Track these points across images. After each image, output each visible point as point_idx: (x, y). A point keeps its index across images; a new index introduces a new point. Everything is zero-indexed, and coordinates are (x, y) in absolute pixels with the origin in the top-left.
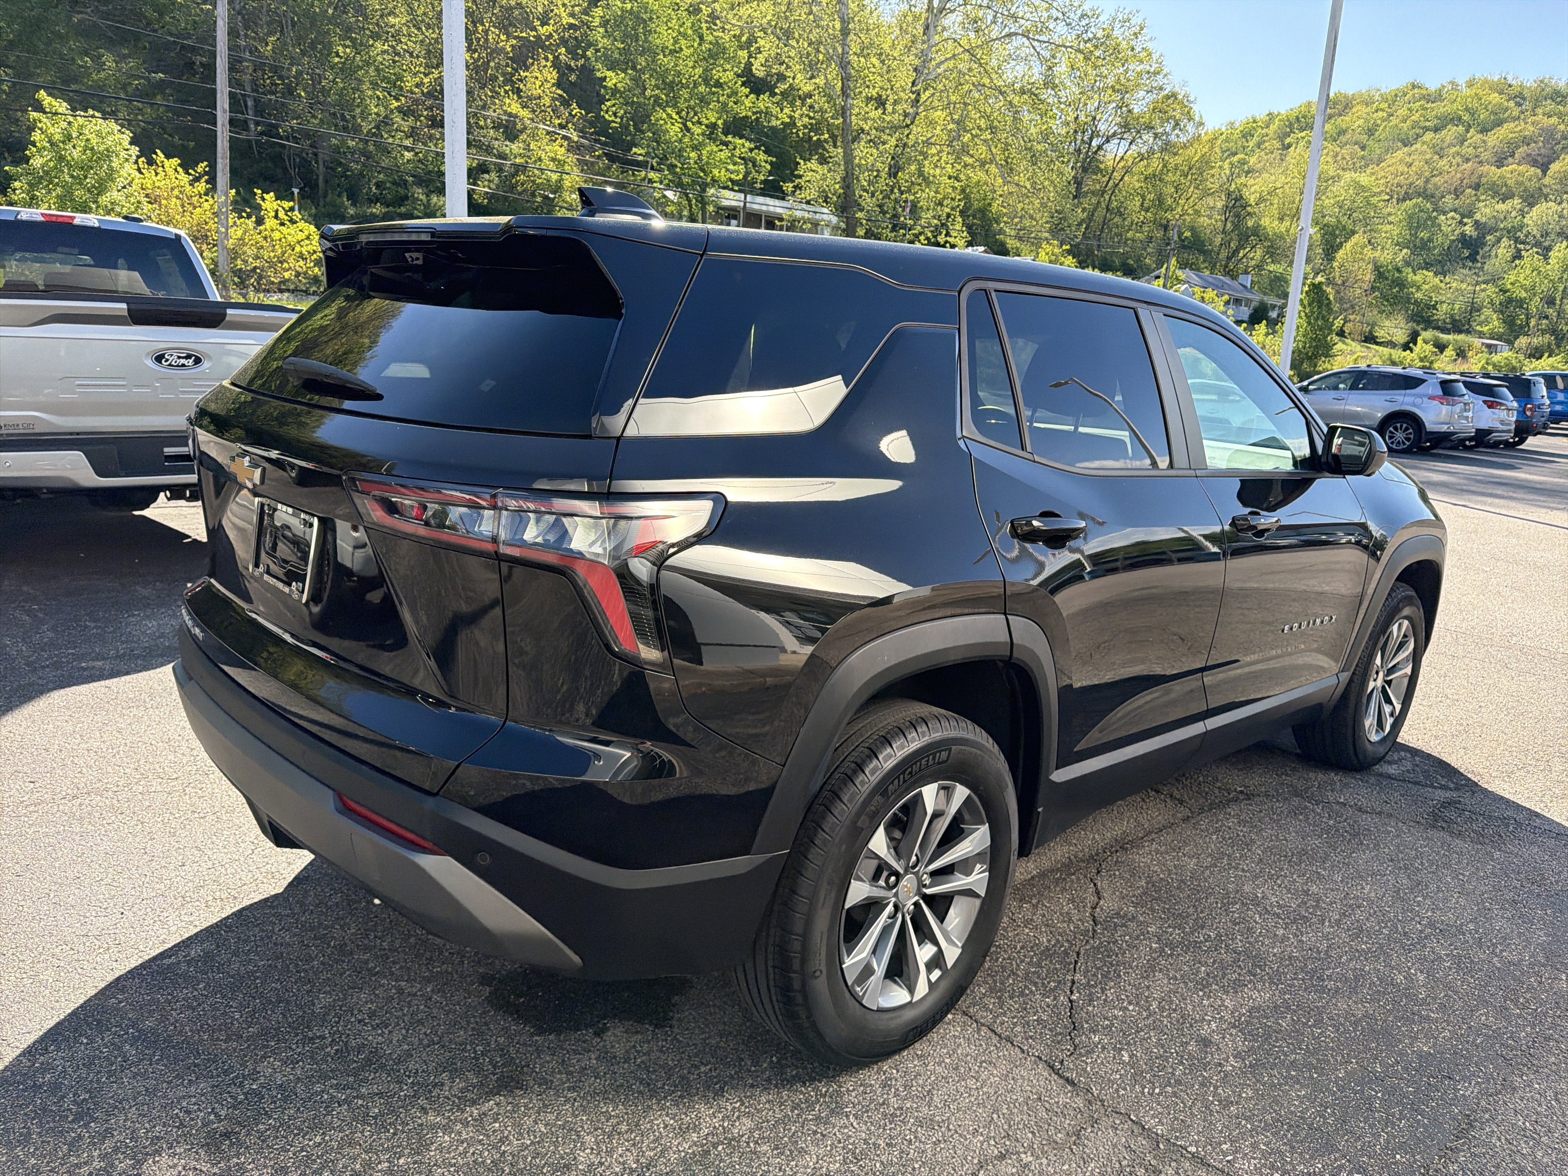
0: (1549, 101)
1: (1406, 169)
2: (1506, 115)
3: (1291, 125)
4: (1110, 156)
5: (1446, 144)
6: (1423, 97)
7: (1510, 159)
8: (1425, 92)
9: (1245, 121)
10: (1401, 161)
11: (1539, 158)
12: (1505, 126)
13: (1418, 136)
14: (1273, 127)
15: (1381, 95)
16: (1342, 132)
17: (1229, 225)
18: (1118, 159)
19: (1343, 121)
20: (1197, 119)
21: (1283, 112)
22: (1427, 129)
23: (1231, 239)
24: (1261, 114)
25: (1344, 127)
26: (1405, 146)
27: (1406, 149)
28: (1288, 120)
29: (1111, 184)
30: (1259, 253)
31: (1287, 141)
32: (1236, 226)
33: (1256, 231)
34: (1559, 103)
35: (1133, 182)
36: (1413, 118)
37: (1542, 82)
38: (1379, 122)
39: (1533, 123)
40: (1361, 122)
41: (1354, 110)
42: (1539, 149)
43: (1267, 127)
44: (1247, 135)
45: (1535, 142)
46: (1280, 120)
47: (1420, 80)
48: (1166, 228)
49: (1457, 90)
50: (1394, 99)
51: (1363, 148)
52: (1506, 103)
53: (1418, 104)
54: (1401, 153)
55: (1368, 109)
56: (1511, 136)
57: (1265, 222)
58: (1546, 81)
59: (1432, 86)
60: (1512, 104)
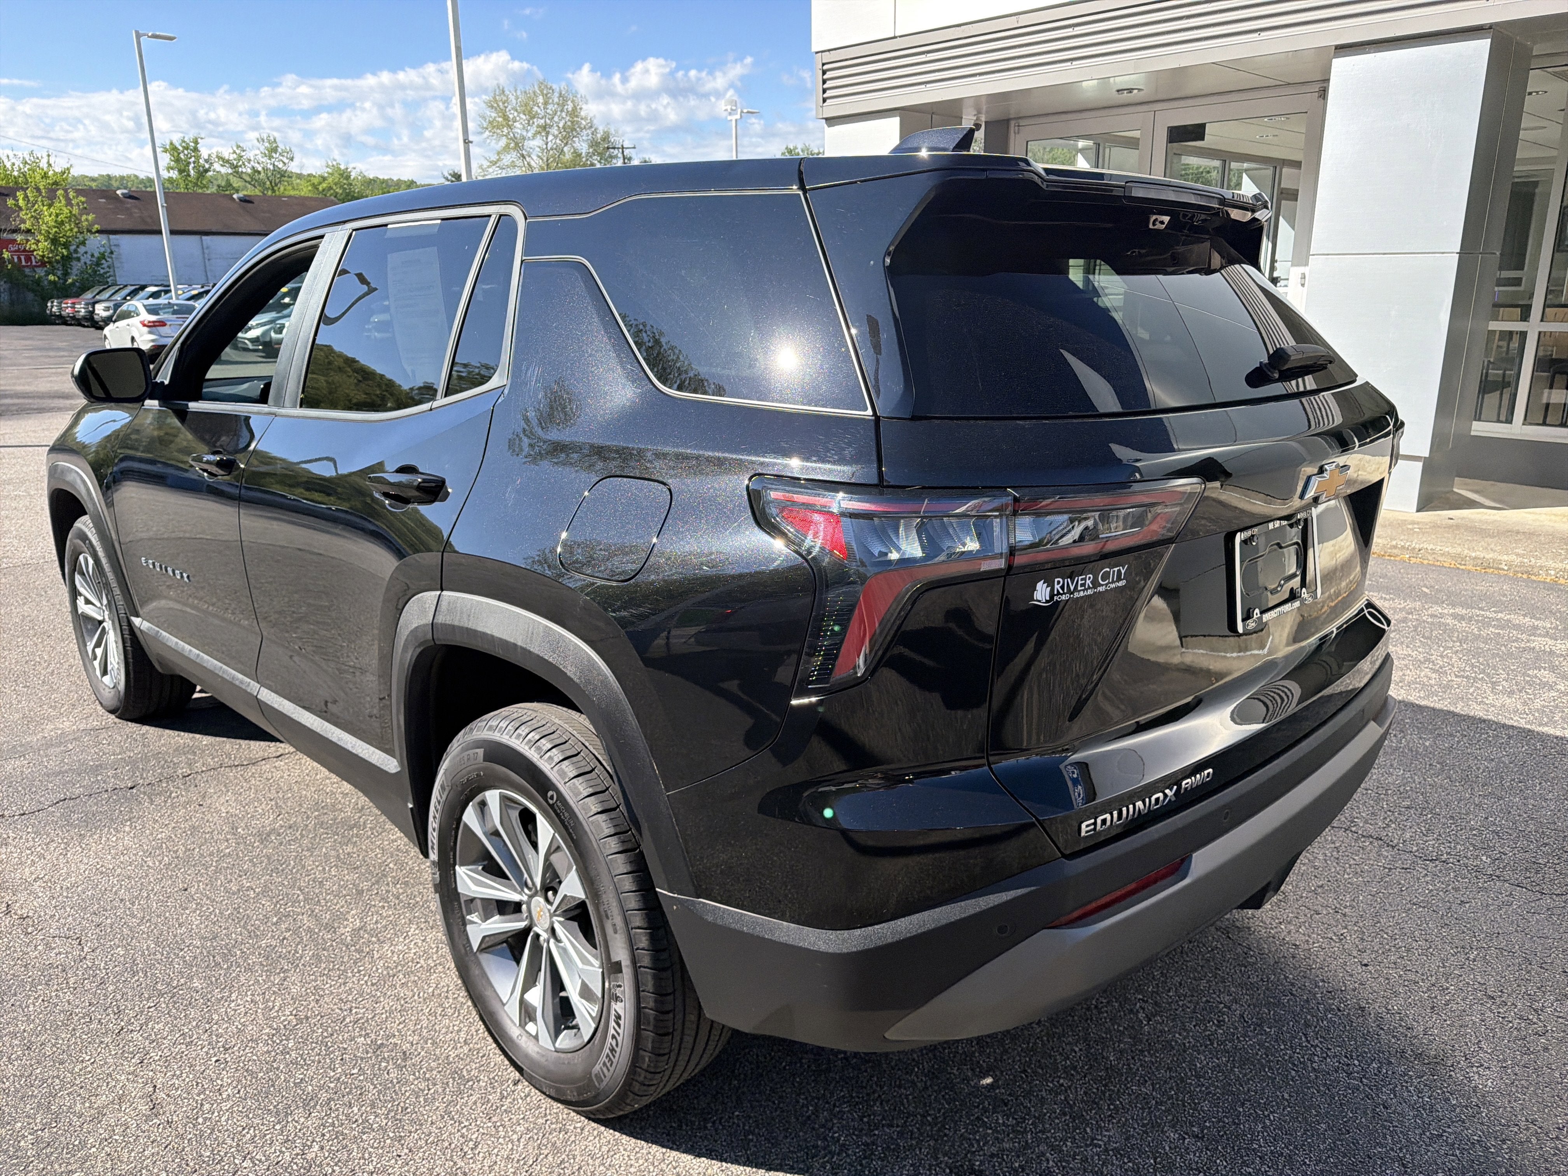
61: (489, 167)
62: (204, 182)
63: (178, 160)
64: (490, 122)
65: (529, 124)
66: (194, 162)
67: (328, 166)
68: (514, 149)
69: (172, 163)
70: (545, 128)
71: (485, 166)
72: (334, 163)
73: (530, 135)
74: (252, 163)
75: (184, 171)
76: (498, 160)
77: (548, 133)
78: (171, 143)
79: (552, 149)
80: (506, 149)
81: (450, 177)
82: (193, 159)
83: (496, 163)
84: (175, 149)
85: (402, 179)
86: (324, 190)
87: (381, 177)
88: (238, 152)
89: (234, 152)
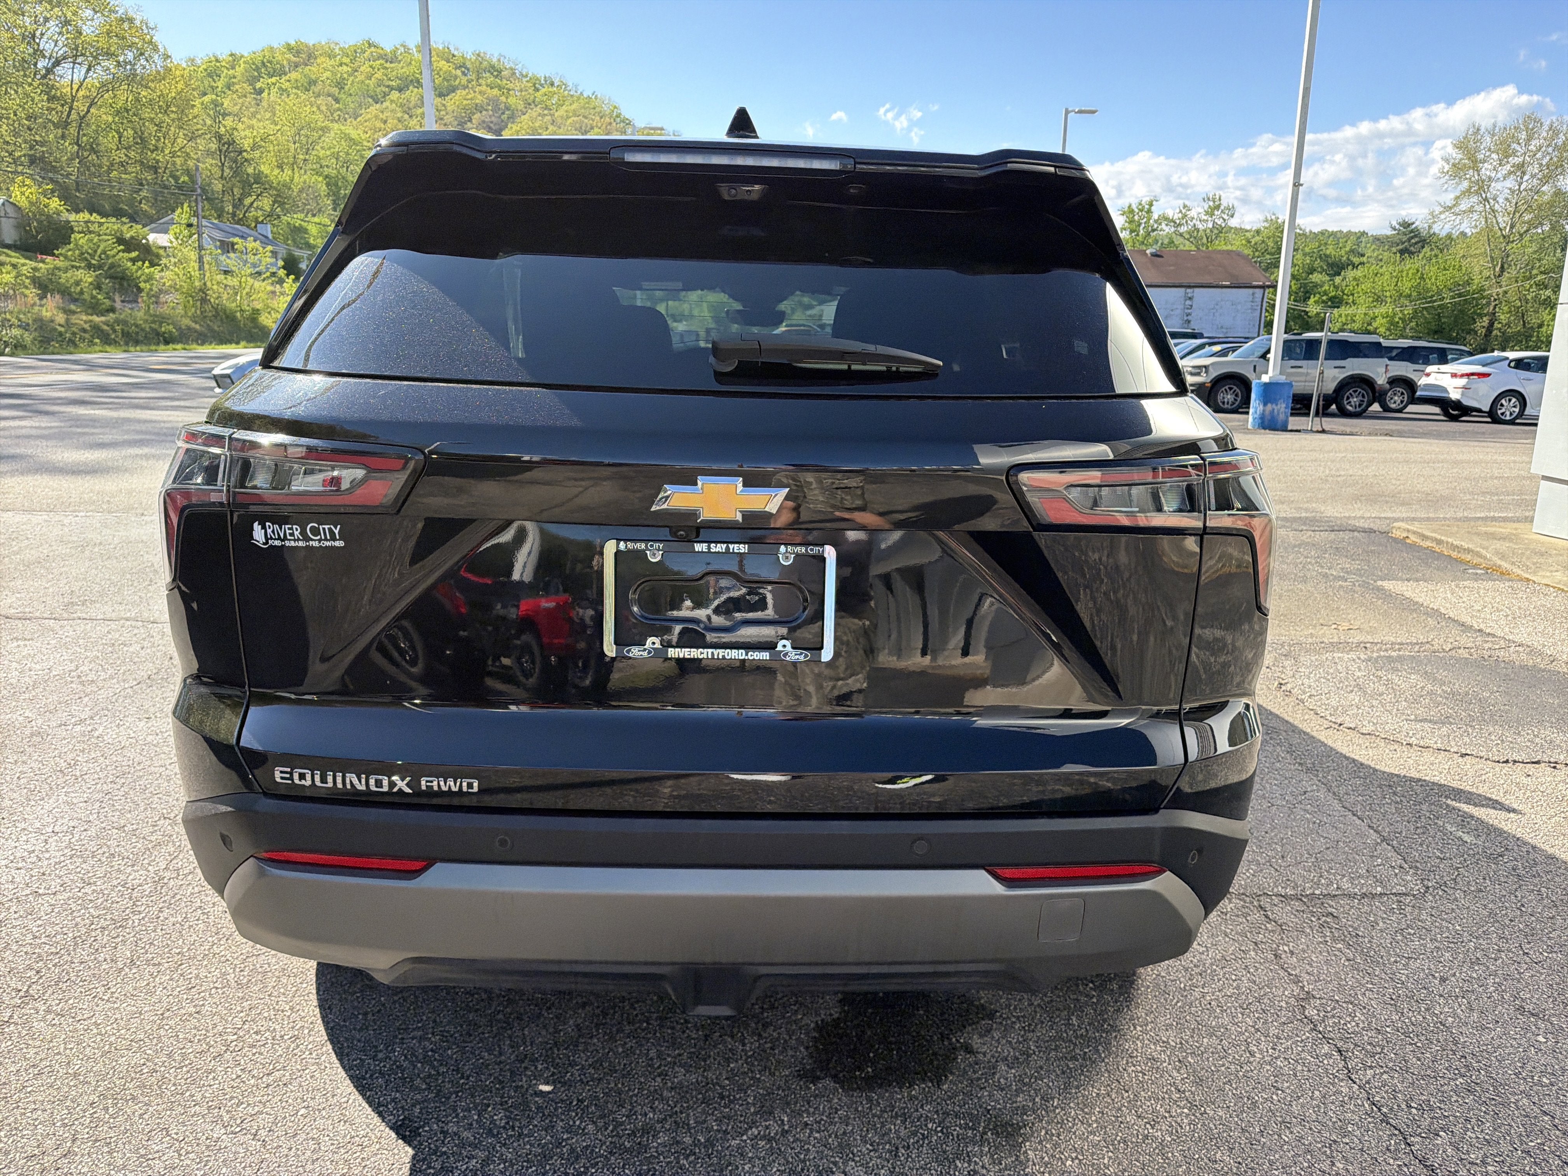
0: (488, 74)
1: (382, 126)
2: (457, 82)
3: (257, 69)
4: (66, 81)
5: (411, 105)
6: (380, 57)
7: (469, 123)
8: (381, 52)
9: (206, 59)
10: (376, 117)
11: (492, 125)
12: (458, 92)
13: (385, 95)
14: (240, 70)
15: (341, 49)
16: (313, 82)
17: (227, 171)
18: (75, 87)
19: (312, 71)
20: (162, 50)
21: (246, 55)
22: (392, 88)
23: (234, 185)
24: (223, 54)
25: (313, 77)
26: (377, 103)
27: (378, 106)
28: (254, 64)
29: (74, 116)
30: (266, 203)
31: (258, 85)
32: (236, 173)
33: (258, 178)
34: (496, 77)
35: (103, 115)
36: (376, 75)
37: (478, 55)
38: (345, 76)
39: (480, 92)
40: (328, 74)
41: (318, 61)
42: (490, 117)
43: (233, 68)
44: (213, 74)
45: (486, 110)
46: (245, 62)
47: (375, 39)
48: (155, 169)
49: (410, 54)
50: (354, 54)
51: (337, 101)
52: (453, 71)
53: (378, 62)
54: (374, 109)
55: (332, 62)
56: (465, 102)
57: (265, 169)
58: (482, 55)
59: (388, 48)
60: (459, 73)
61: (1441, 213)
62: (1150, 241)
63: (1131, 222)
64: (1454, 165)
65: (1500, 165)
66: (1145, 223)
67: (1266, 221)
68: (1477, 193)
69: (1127, 224)
70: (1521, 168)
71: (1437, 212)
72: (1273, 217)
73: (1499, 175)
74: (1194, 221)
75: (1134, 231)
76: (1454, 205)
77: (1524, 173)
78: (1130, 206)
79: (1525, 190)
80: (1468, 192)
81: (1397, 227)
82: (1145, 220)
83: (1451, 208)
84: (1131, 211)
85: (1353, 230)
86: (1256, 244)
87: (1330, 230)
88: (1184, 211)
89: (1181, 212)
